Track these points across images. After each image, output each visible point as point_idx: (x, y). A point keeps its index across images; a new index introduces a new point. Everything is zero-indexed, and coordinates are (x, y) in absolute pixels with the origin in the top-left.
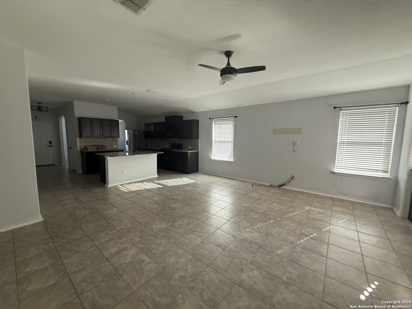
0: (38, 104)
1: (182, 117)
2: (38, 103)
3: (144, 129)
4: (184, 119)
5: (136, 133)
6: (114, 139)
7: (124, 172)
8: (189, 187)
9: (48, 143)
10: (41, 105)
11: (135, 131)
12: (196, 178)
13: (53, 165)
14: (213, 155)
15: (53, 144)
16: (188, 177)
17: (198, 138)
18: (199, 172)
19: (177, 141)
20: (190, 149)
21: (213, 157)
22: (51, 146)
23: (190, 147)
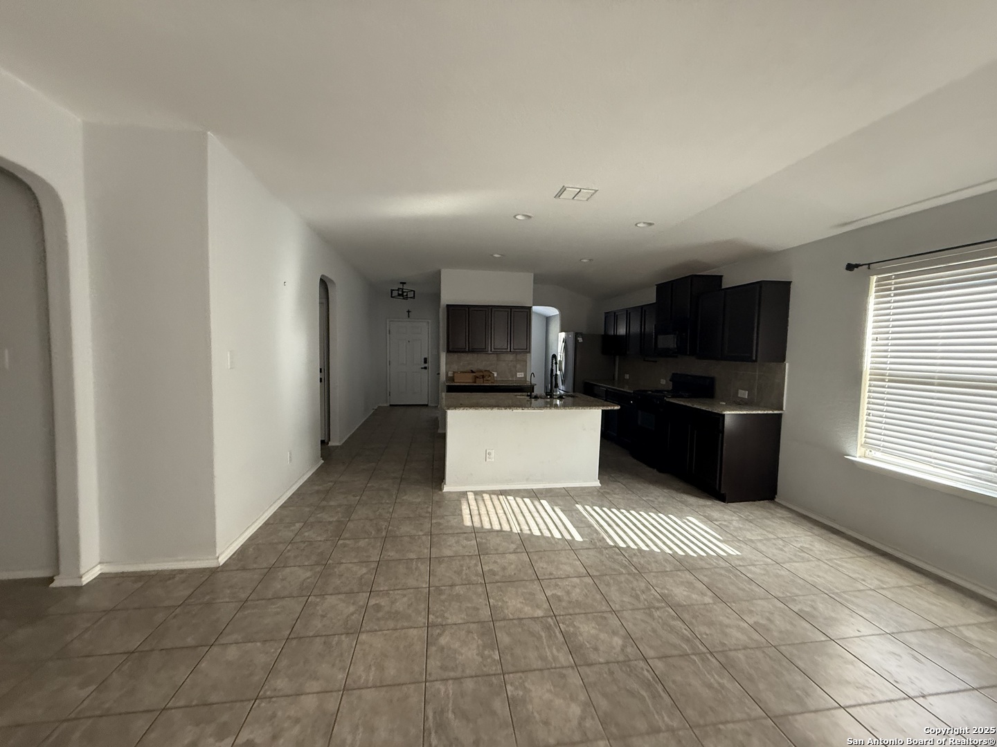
0: (401, 286)
1: (719, 278)
2: (401, 283)
3: (603, 330)
4: (726, 284)
5: (580, 340)
6: (519, 357)
7: (489, 454)
8: (690, 585)
9: (423, 361)
10: (405, 287)
11: (577, 335)
12: (749, 536)
13: (427, 405)
14: (861, 439)
15: (429, 365)
16: (716, 515)
17: (782, 359)
18: (776, 500)
19: (696, 367)
20: (742, 399)
21: (860, 454)
22: (425, 368)
23: (744, 394)
